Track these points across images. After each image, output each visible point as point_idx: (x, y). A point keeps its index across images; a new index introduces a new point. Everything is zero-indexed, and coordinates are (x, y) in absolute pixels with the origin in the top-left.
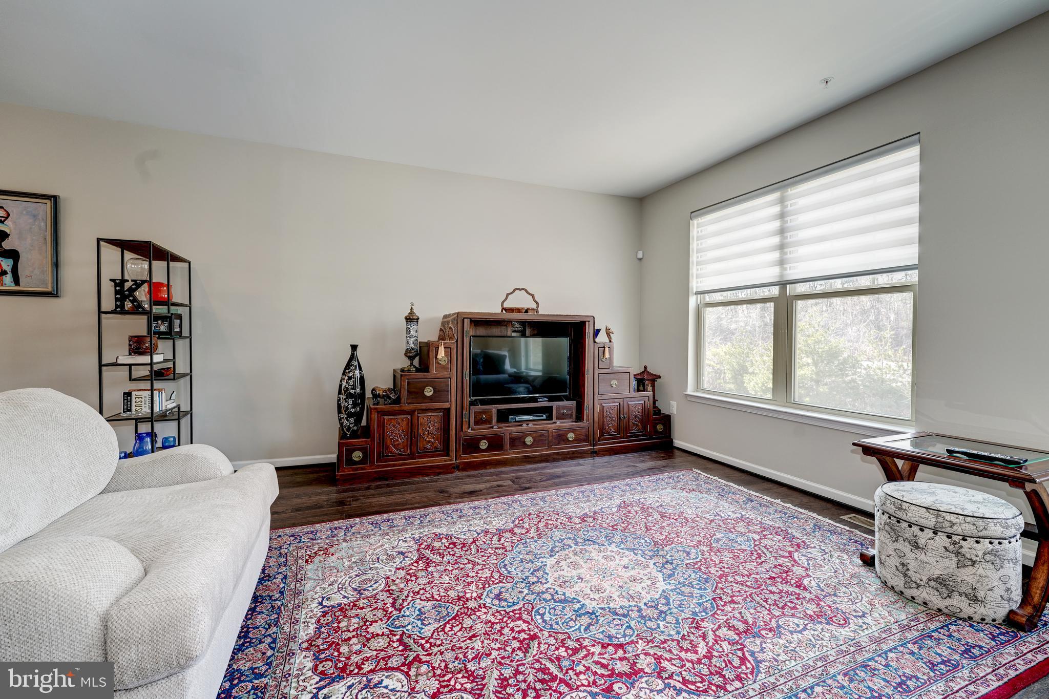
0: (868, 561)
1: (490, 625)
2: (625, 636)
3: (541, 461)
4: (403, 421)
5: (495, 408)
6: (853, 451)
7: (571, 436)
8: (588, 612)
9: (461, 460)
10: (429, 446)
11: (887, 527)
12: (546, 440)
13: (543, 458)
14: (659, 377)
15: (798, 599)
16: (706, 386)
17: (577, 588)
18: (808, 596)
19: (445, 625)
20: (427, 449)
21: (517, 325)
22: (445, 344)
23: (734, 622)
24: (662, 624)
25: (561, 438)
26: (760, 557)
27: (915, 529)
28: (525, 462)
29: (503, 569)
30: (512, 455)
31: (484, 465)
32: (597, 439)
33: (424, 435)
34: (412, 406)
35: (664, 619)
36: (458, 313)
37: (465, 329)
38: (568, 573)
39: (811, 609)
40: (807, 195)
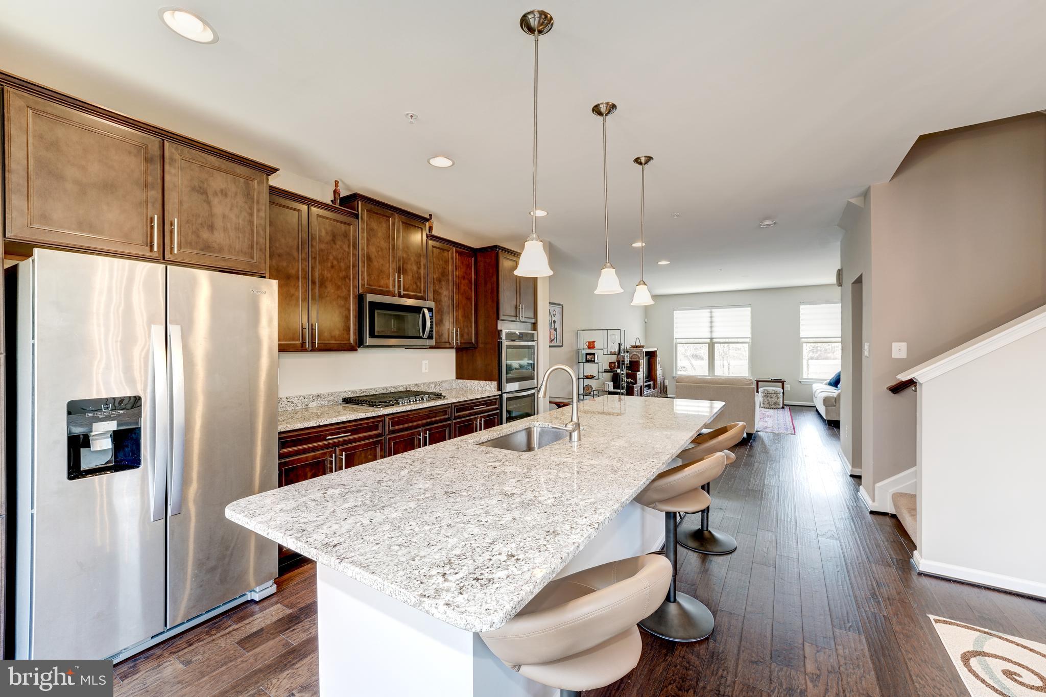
6: (753, 382)
40: (717, 313)
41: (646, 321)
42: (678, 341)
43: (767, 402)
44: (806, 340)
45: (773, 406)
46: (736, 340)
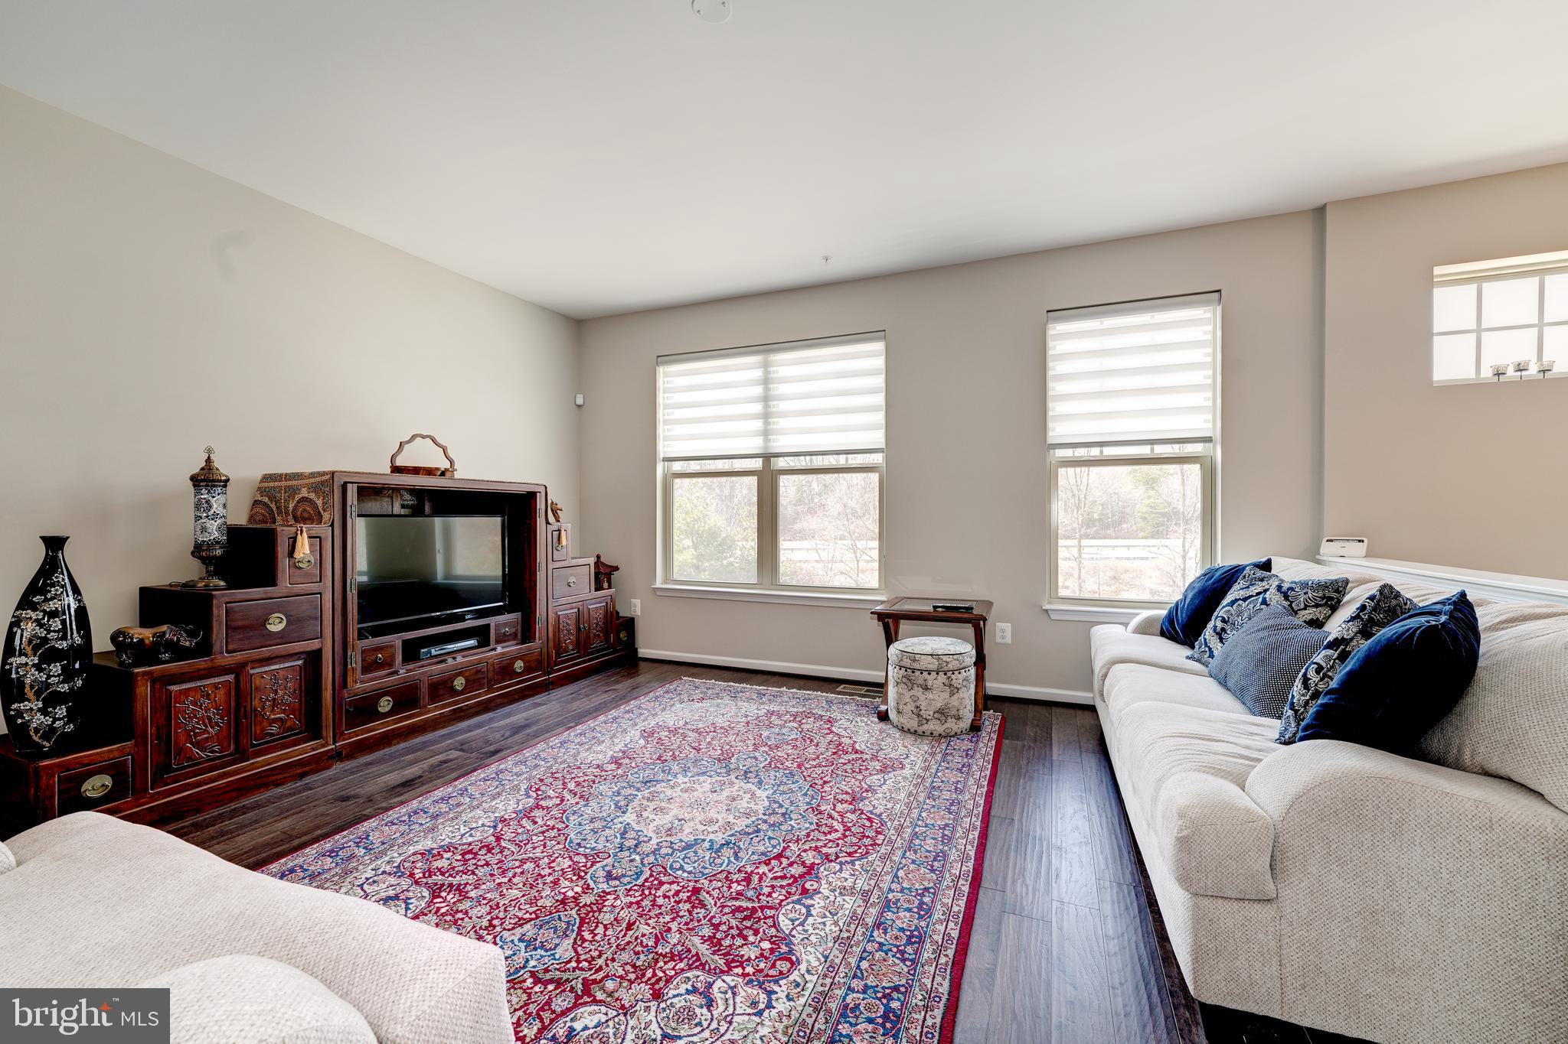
0: (883, 717)
1: (635, 906)
2: (774, 847)
3: (477, 714)
4: (217, 688)
5: (398, 638)
6: (871, 618)
7: (519, 665)
8: (723, 845)
9: (344, 740)
10: (274, 729)
11: (904, 680)
12: (484, 678)
13: (481, 708)
14: (617, 568)
15: (864, 761)
16: (676, 577)
17: (687, 830)
18: (868, 757)
19: (579, 934)
20: (272, 735)
21: (407, 496)
22: (308, 530)
23: (840, 797)
24: (792, 822)
25: (505, 670)
26: (812, 741)
27: (925, 674)
28: (455, 719)
29: (580, 849)
30: (434, 712)
31: (386, 740)
32: (552, 663)
33: (263, 708)
34: (238, 657)
35: (791, 819)
36: (333, 473)
37: (349, 503)
38: (664, 820)
39: (877, 765)
40: (789, 365)
41: (580, 400)
42: (677, 467)
43: (911, 707)
44: (1067, 453)
45: (934, 726)
46: (841, 461)
